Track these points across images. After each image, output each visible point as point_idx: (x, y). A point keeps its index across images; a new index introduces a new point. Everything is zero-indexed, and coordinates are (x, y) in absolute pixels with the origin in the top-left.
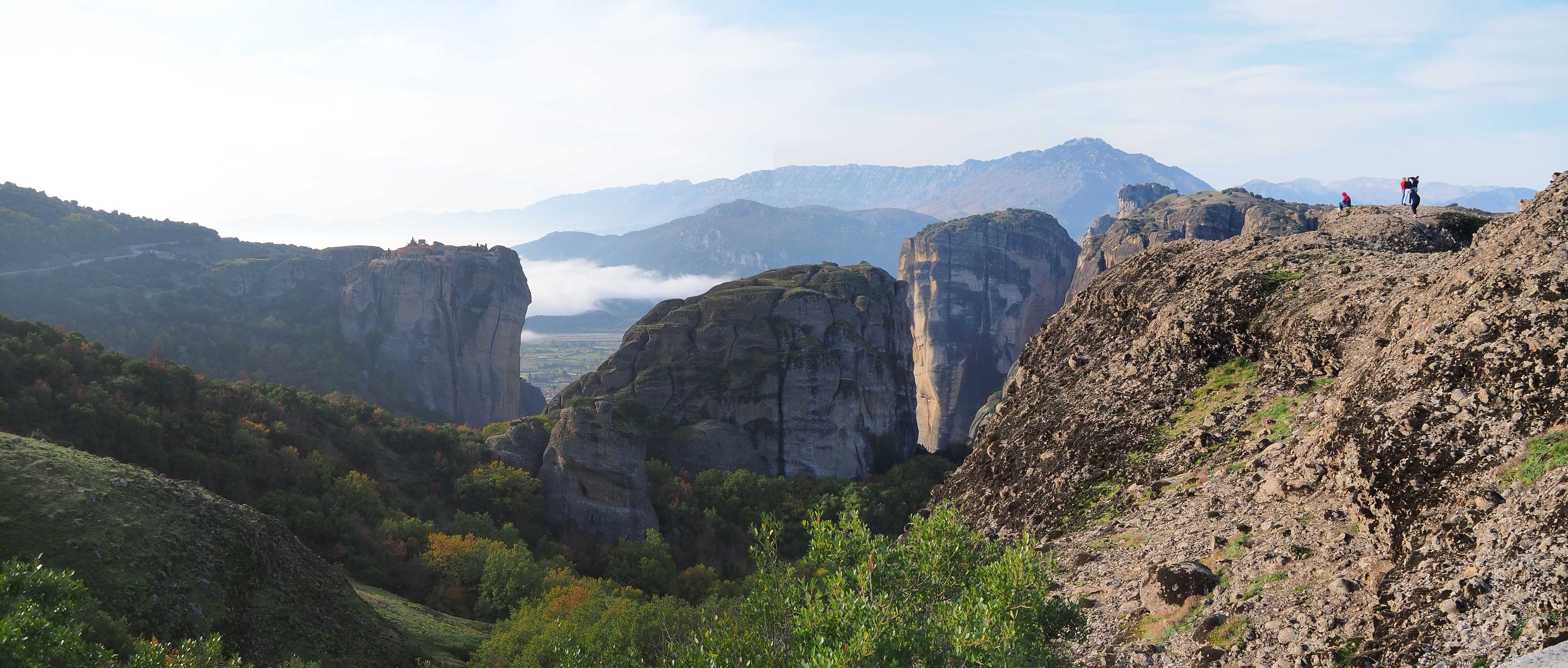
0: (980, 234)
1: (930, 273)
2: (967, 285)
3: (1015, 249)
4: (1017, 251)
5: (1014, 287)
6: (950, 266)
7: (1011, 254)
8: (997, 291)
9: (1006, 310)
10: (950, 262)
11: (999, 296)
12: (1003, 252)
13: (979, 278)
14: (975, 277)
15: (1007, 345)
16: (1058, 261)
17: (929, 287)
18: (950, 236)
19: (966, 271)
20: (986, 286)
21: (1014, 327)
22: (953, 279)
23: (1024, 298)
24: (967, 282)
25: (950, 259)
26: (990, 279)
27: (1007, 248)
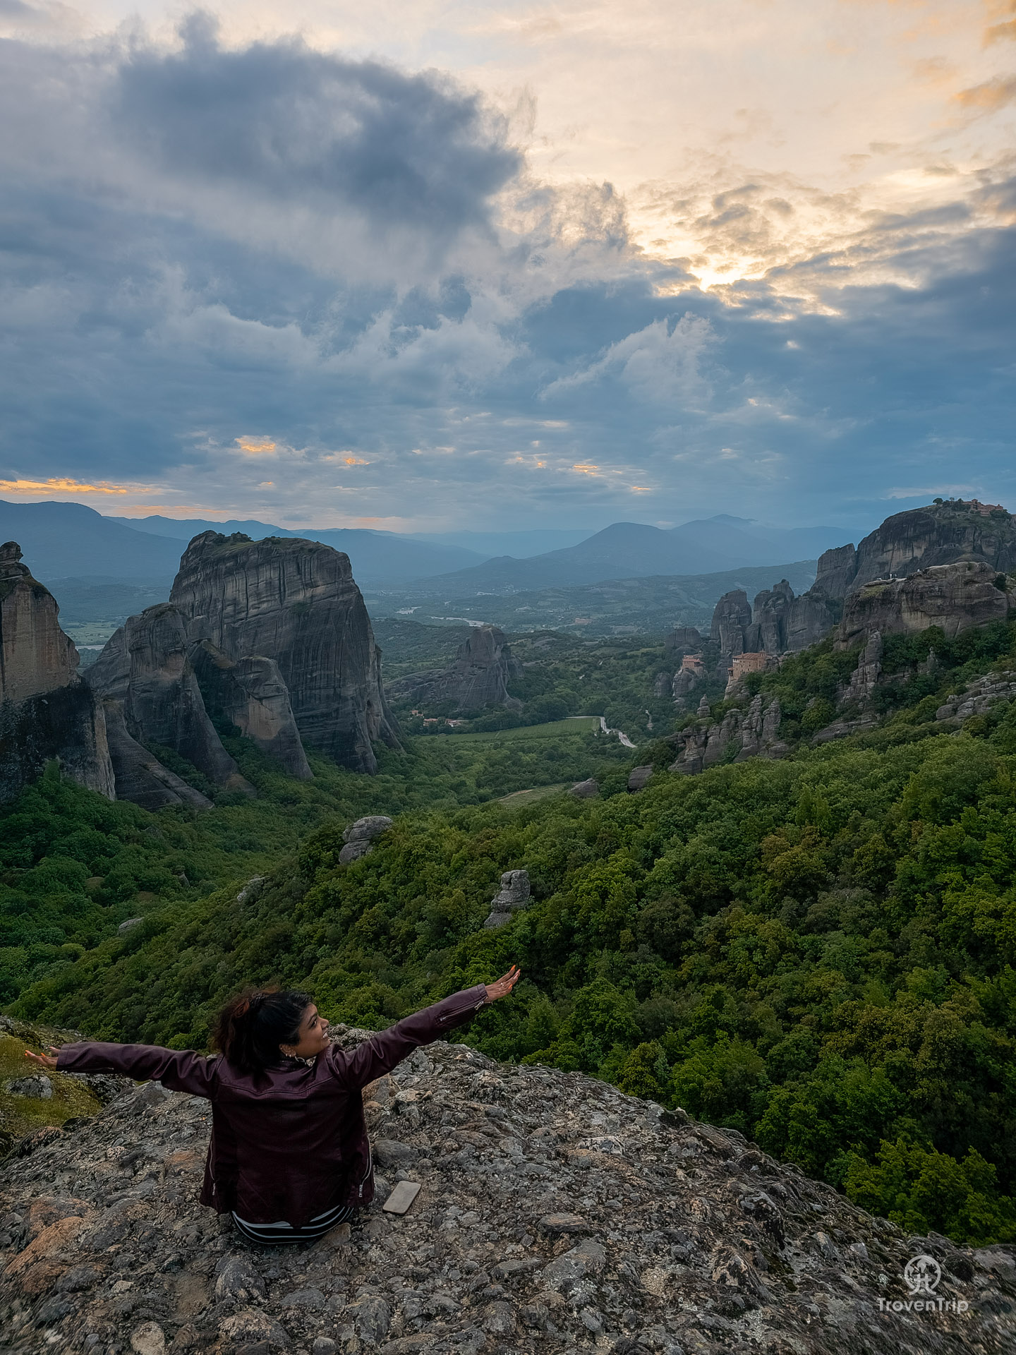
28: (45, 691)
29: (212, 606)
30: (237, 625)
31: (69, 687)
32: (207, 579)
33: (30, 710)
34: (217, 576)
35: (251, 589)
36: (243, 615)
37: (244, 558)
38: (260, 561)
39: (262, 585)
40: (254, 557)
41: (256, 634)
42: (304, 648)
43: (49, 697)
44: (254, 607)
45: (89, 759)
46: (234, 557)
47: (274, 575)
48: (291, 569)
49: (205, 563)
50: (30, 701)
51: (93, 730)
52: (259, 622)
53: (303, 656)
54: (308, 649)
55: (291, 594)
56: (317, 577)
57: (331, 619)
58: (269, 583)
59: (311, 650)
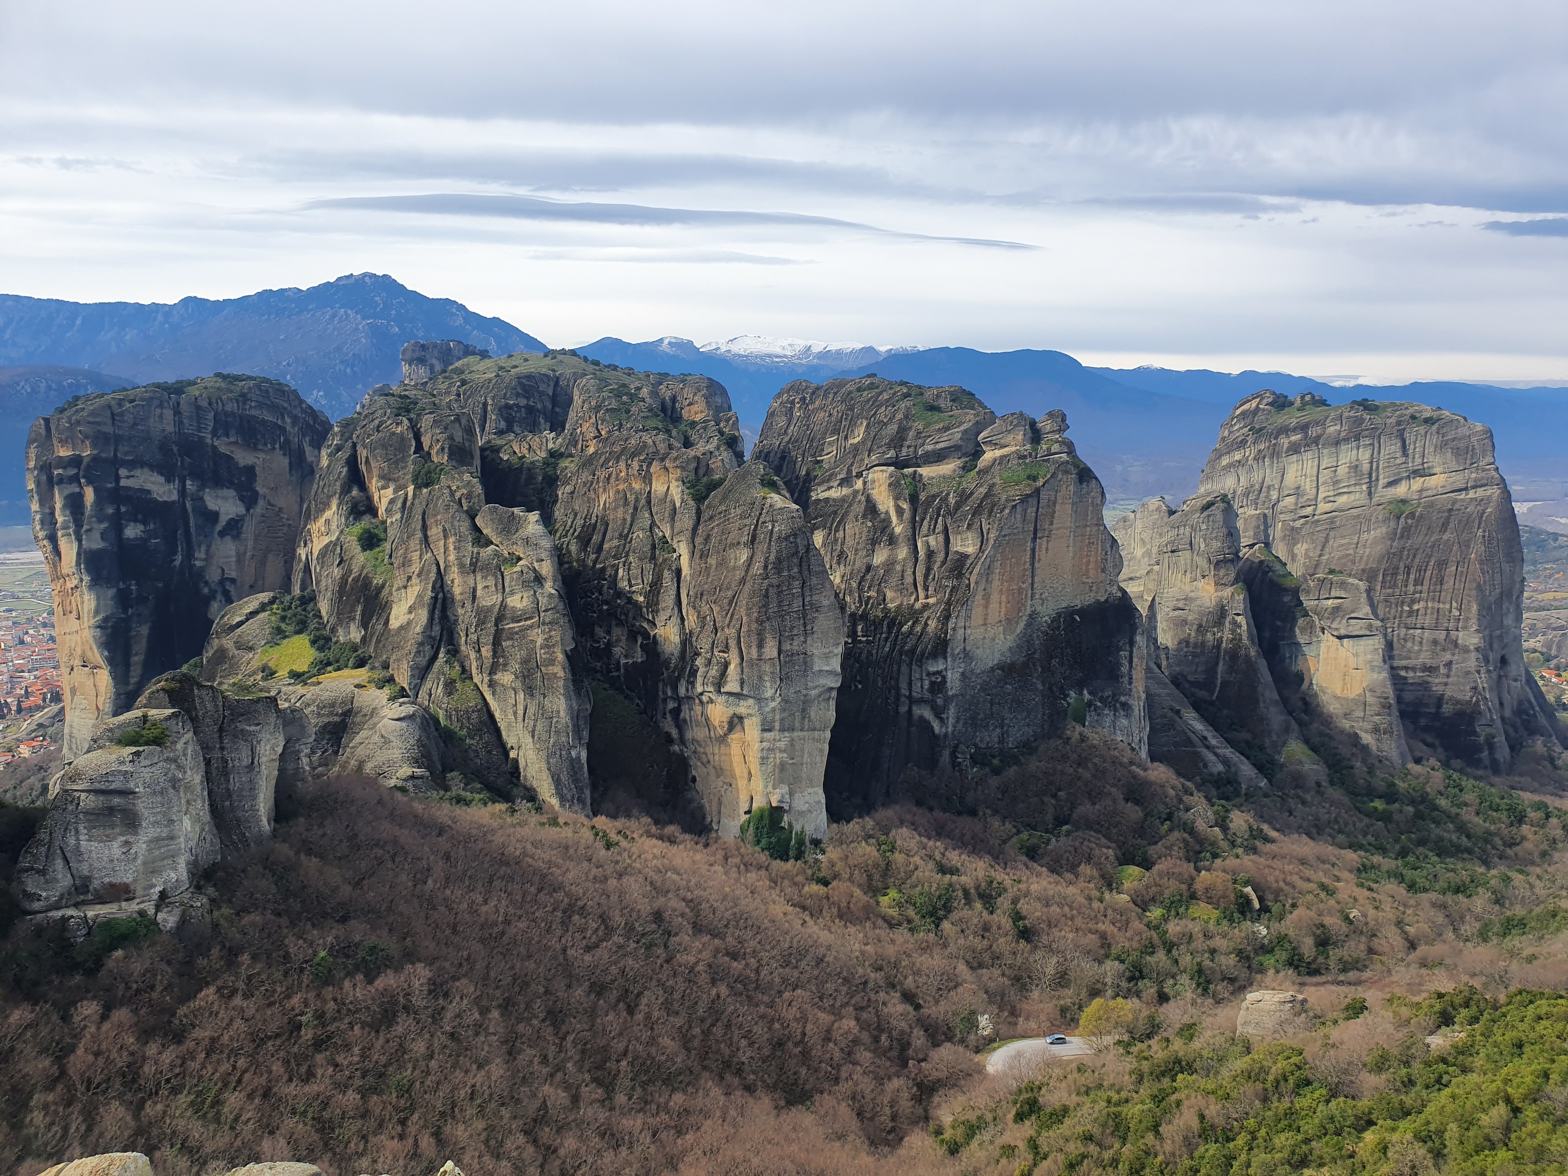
0: (168, 414)
1: (81, 473)
2: (149, 492)
3: (228, 436)
4: (232, 439)
5: (231, 493)
6: (116, 463)
7: (223, 445)
8: (201, 499)
9: (219, 527)
10: (115, 455)
11: (206, 508)
12: (209, 441)
13: (168, 481)
14: (162, 479)
15: (222, 582)
16: (301, 453)
17: (80, 496)
18: (113, 414)
19: (146, 470)
20: (183, 492)
21: (233, 553)
22: (123, 483)
23: (248, 510)
24: (148, 486)
25: (116, 450)
26: (188, 482)
27: (214, 433)
28: (1078, 603)
29: (1263, 495)
30: (1298, 524)
31: (1106, 601)
32: (1259, 457)
33: (1058, 628)
34: (1275, 453)
35: (1325, 476)
36: (1308, 511)
37: (1318, 430)
38: (1343, 434)
39: (1342, 470)
40: (1332, 429)
41: (1327, 540)
42: (1402, 565)
43: (1082, 612)
44: (1327, 500)
45: (1123, 699)
46: (1304, 428)
47: (1364, 455)
48: (1390, 448)
49: (1258, 432)
50: (1059, 615)
51: (1131, 662)
52: (1332, 521)
53: (1400, 577)
54: (1408, 568)
55: (1390, 484)
56: (1435, 461)
57: (1452, 525)
58: (1355, 468)
59: (1413, 570)
